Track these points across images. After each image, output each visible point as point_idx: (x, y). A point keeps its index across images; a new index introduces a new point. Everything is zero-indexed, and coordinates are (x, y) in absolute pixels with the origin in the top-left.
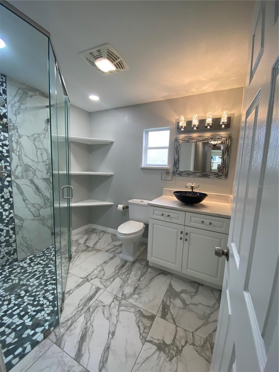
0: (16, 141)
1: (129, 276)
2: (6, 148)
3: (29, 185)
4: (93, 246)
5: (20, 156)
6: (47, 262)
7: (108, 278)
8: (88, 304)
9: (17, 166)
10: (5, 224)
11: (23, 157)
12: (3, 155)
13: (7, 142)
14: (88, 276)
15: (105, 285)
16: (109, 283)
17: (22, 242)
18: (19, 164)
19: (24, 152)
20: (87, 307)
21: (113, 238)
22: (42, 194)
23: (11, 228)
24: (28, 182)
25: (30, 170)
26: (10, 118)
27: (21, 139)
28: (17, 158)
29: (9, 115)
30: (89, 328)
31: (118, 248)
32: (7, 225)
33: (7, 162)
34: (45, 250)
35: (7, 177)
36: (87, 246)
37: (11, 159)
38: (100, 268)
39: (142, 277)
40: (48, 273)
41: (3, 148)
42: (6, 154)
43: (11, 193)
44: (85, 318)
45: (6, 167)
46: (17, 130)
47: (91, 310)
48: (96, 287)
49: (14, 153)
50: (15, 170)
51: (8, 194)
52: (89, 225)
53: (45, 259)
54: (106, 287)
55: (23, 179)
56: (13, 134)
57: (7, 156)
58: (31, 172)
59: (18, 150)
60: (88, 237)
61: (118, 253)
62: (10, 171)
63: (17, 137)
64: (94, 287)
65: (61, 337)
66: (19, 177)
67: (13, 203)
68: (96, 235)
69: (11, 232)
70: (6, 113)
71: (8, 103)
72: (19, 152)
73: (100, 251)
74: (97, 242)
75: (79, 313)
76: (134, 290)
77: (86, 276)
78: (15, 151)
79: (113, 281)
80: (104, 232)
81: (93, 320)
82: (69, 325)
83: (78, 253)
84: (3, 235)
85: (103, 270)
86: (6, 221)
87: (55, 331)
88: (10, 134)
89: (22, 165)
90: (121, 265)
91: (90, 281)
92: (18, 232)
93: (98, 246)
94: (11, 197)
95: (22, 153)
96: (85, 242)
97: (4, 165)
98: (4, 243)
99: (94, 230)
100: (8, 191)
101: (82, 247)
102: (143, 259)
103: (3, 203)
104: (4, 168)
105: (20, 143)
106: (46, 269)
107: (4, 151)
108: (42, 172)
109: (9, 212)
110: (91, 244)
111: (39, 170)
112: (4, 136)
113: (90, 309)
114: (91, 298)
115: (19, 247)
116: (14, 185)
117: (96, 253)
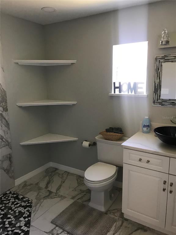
4: (57, 191)
6: (5, 211)
14: (52, 230)
21: (79, 180)
31: (85, 194)
36: (49, 191)
39: (117, 232)
40: (8, 226)
53: (3, 208)
60: (50, 179)
61: (86, 201)
68: (59, 177)
73: (65, 197)
74: (60, 186)
80: (68, 173)
83: (39, 201)
93: (61, 193)
96: (47, 187)
99: (56, 170)
101: (44, 193)
102: (116, 209)
106: (5, 220)
110: (53, 188)
117: (61, 200)
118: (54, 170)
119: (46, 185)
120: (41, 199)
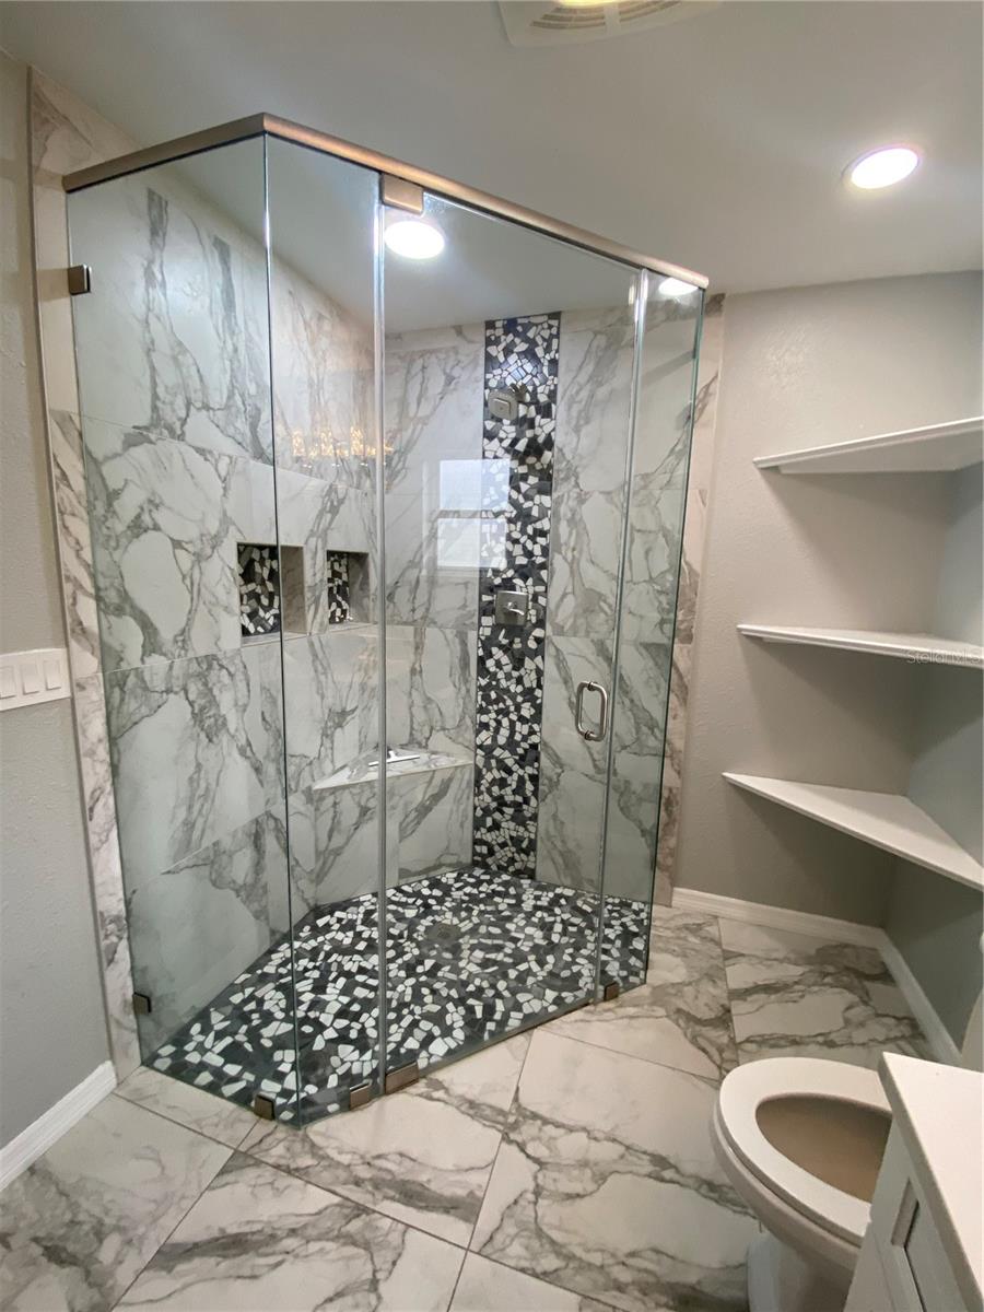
0: (569, 515)
2: (541, 541)
3: (593, 658)
5: (575, 565)
9: (564, 595)
10: (517, 758)
11: (584, 564)
12: (534, 562)
13: (545, 524)
14: (535, 1117)
15: (499, 1238)
16: (523, 1252)
17: (552, 831)
18: (569, 590)
19: (589, 549)
20: (369, 1197)
22: (632, 701)
23: (530, 776)
24: (589, 651)
25: (600, 607)
26: (560, 446)
27: (583, 507)
28: (567, 568)
29: (558, 439)
30: (273, 1254)
32: (522, 763)
33: (539, 581)
34: (612, 904)
37: (551, 576)
41: (535, 543)
42: (540, 560)
43: (539, 673)
44: (316, 1214)
45: (535, 596)
46: (577, 478)
48: (479, 1194)
49: (560, 553)
50: (558, 607)
51: (534, 676)
54: (488, 1250)
55: (575, 636)
56: (563, 495)
57: (543, 566)
58: (602, 615)
59: (572, 544)
62: (544, 608)
63: (572, 503)
64: (478, 1179)
65: (252, 1162)
66: (565, 630)
67: (541, 705)
69: (529, 787)
70: (553, 434)
71: (558, 402)
72: (574, 549)
75: (343, 1175)
77: (535, 1108)
78: (564, 548)
79: (535, 1275)
81: (307, 1256)
82: (293, 1166)
84: (511, 785)
85: (601, 1178)
86: (520, 751)
87: (282, 1128)
88: (555, 495)
89: (577, 592)
94: (540, 686)
95: (581, 552)
96: (744, 993)
97: (531, 590)
100: (534, 667)
103: (520, 699)
104: (532, 600)
105: (581, 519)
107: (537, 550)
109: (531, 727)
111: (630, 613)
112: (541, 505)
113: (358, 1216)
114: (413, 1195)
115: (542, 841)
116: (550, 651)
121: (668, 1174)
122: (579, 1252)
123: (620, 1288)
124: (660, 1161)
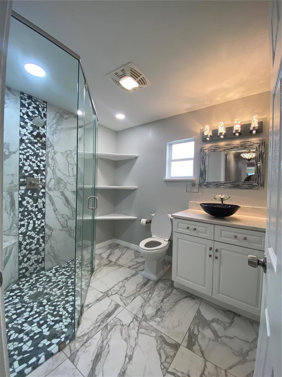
0: (52, 157)
1: (151, 295)
2: (43, 163)
3: (60, 196)
4: (116, 261)
5: (54, 171)
6: (70, 273)
7: (129, 295)
8: (107, 320)
9: (51, 179)
10: (36, 232)
11: (56, 170)
12: (40, 169)
13: (44, 158)
14: (108, 291)
15: (125, 303)
16: (129, 300)
17: (50, 251)
18: (53, 177)
19: (58, 167)
20: (104, 324)
21: (136, 254)
22: (71, 206)
23: (41, 237)
24: (59, 194)
25: (62, 182)
26: (48, 137)
27: (56, 155)
28: (52, 172)
29: (48, 135)
30: (105, 347)
31: (140, 265)
32: (38, 234)
33: (43, 175)
34: (70, 262)
35: (41, 189)
36: (109, 260)
37: (47, 173)
38: (121, 284)
39: (166, 298)
40: (70, 285)
41: (41, 163)
42: (42, 169)
43: (44, 203)
44: (101, 336)
45: (41, 179)
46: (53, 147)
47: (109, 327)
48: (116, 304)
49: (49, 167)
50: (49, 183)
51: (42, 204)
52: (112, 239)
53: (69, 270)
54: (126, 305)
55: (55, 190)
56: (49, 151)
57: (44, 170)
58: (62, 184)
59: (53, 165)
60: (112, 252)
61: (140, 271)
62: (45, 183)
63: (52, 154)
64: (113, 303)
65: (76, 353)
66: (52, 189)
67: (45, 213)
68: (120, 250)
69: (41, 240)
70: (45, 133)
71: (47, 125)
72: (53, 166)
73: (122, 266)
74: (120, 257)
75: (96, 329)
76: (156, 312)
77: (106, 290)
78: (50, 166)
79: (133, 300)
80: (128, 248)
81: (110, 339)
82: (85, 341)
83: (100, 267)
84: (34, 243)
85: (124, 286)
86: (37, 230)
87: (70, 344)
88: (47, 151)
89: (55, 178)
90: (143, 283)
91: (110, 296)
92: (47, 241)
93: (121, 262)
94: (44, 207)
95: (55, 167)
96: (108, 257)
97: (40, 177)
98: (34, 250)
99: (117, 246)
100: (42, 201)
101: (105, 261)
102: (167, 279)
103: (37, 213)
104: (40, 181)
105: (55, 158)
106: (68, 280)
107: (41, 165)
108: (72, 185)
109: (41, 221)
110: (113, 259)
111: (69, 184)
112: (42, 152)
113: (107, 326)
114: (109, 315)
115: (47, 256)
116: (47, 196)
117: (119, 268)
118: (117, 245)
119: (107, 256)
120: (101, 266)
121: (128, 279)
122: (133, 293)
123: (140, 290)
124: (126, 279)
